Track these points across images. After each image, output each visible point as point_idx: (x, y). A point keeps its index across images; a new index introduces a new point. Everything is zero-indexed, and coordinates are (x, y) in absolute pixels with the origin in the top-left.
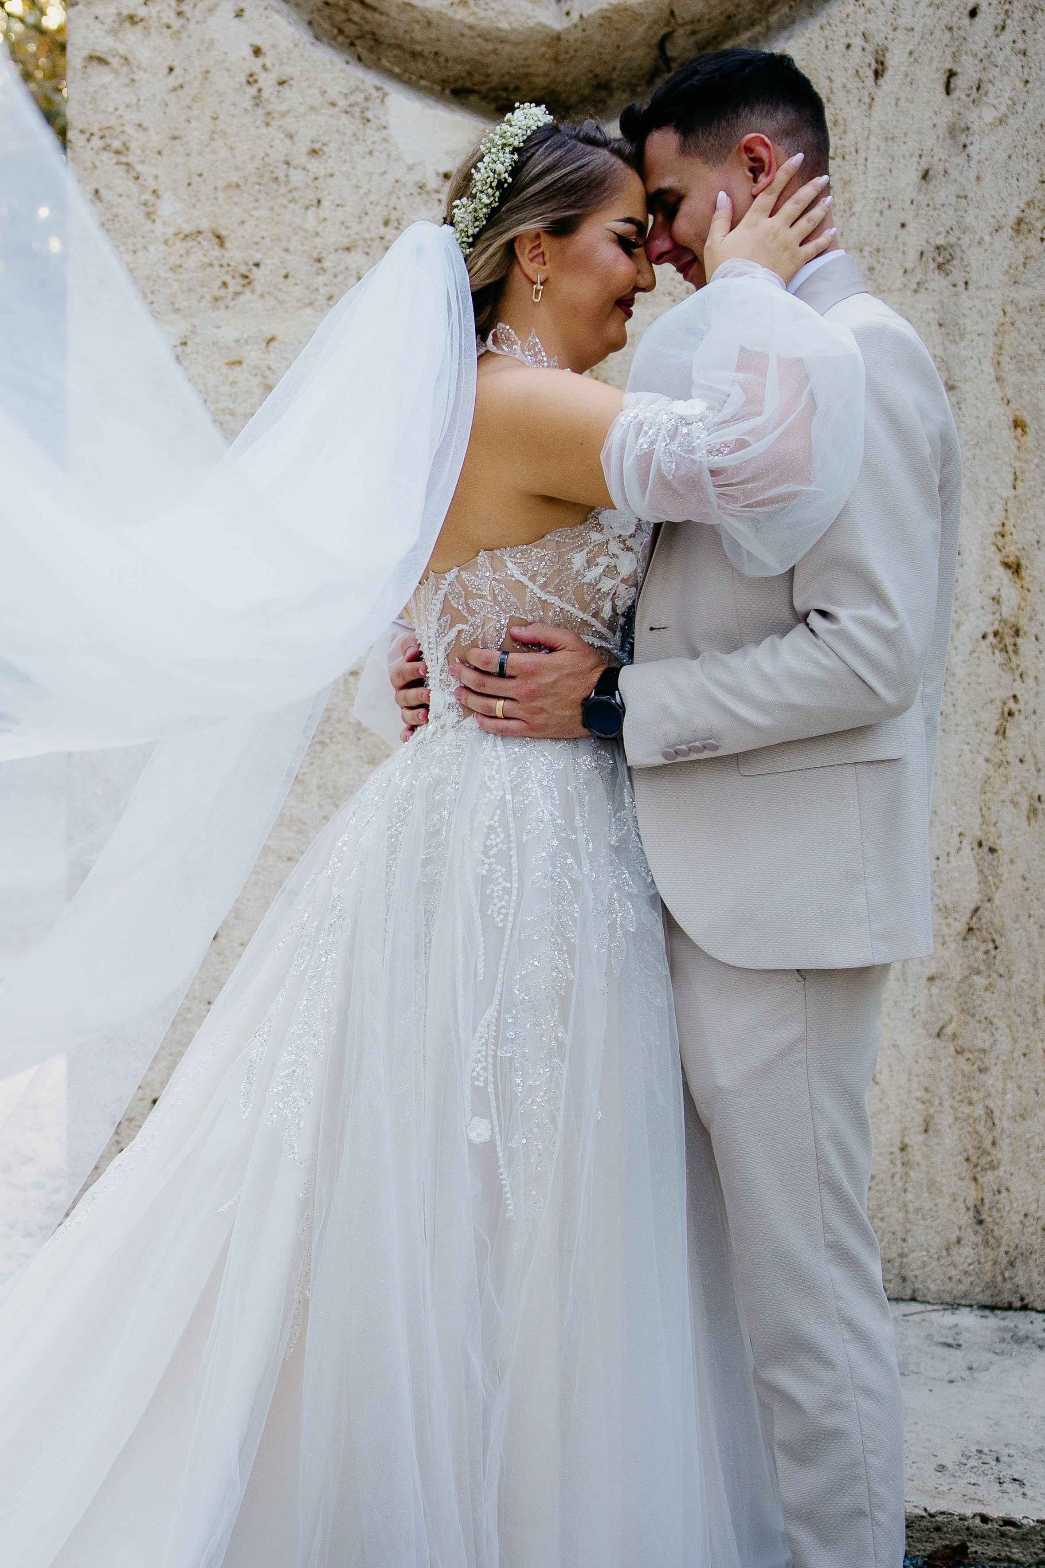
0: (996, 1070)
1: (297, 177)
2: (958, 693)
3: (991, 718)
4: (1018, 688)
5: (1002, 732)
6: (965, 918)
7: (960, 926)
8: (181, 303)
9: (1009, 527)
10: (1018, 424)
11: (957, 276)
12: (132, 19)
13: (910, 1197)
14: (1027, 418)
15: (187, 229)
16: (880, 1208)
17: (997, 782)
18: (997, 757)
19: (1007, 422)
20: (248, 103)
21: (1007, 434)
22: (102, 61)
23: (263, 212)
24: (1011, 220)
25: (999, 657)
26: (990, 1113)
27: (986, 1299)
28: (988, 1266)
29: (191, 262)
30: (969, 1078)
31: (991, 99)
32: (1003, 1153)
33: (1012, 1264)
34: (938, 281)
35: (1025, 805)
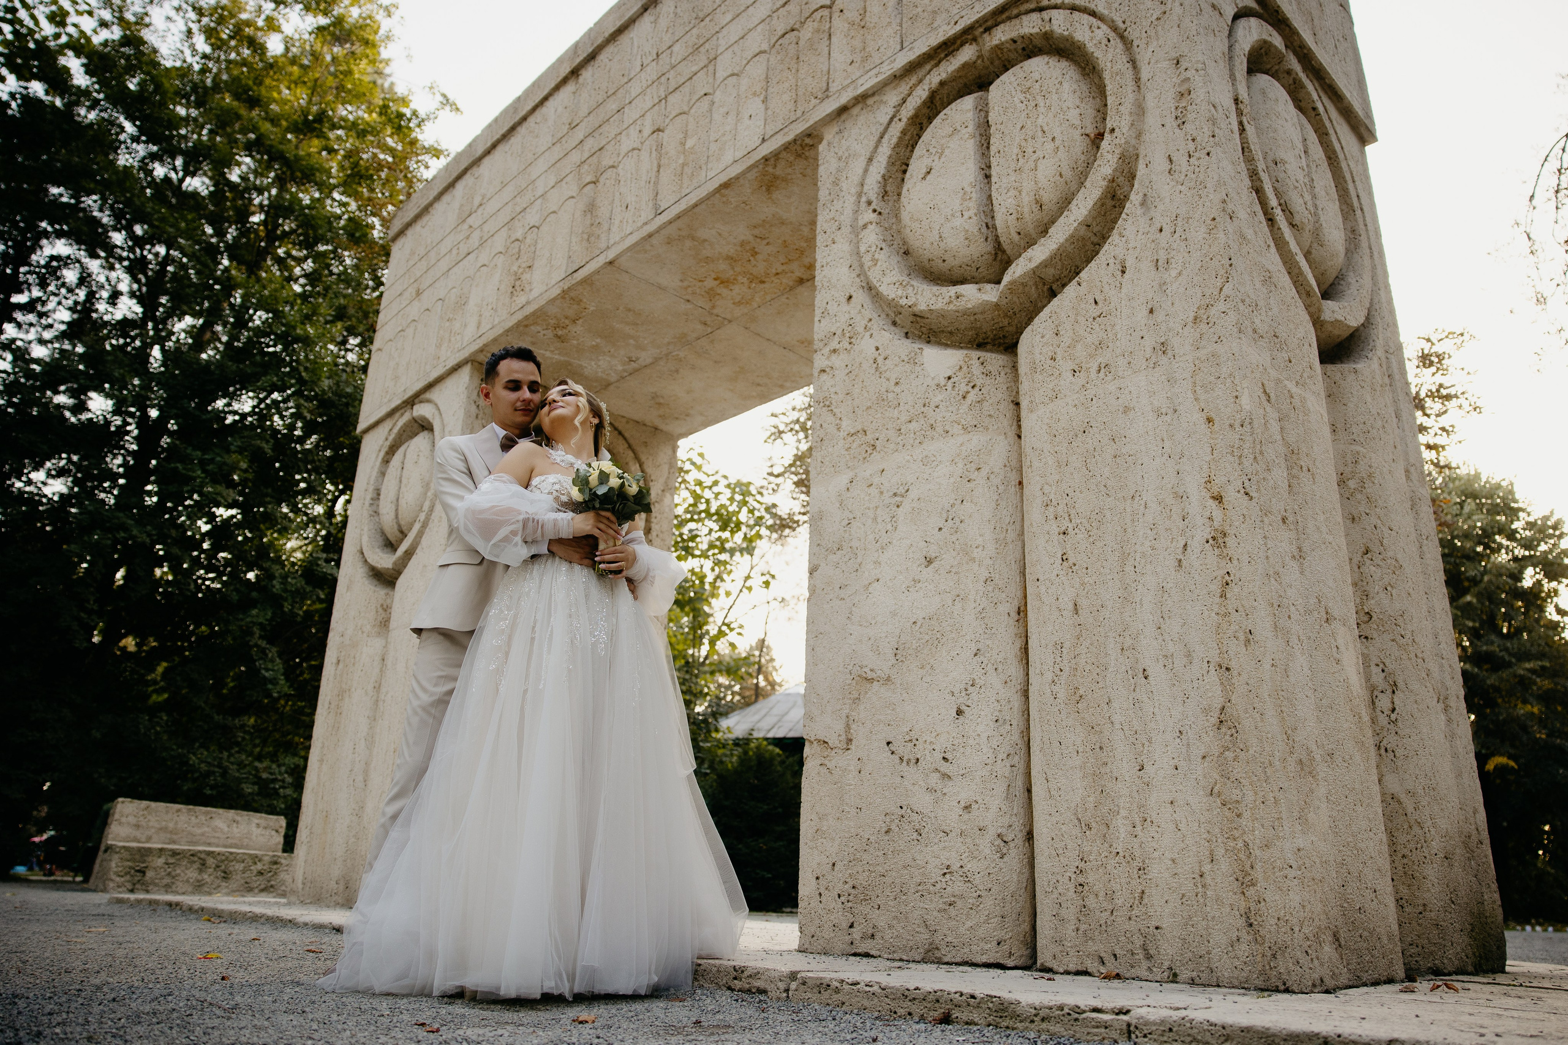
0: (1247, 815)
1: (891, 396)
2: (1196, 577)
3: (1216, 588)
4: (1230, 567)
5: (1223, 595)
6: (1217, 715)
7: (1214, 720)
8: (850, 464)
9: (1213, 477)
10: (1210, 420)
11: (1170, 353)
12: (834, 351)
13: (1208, 909)
14: (1213, 415)
15: (852, 431)
16: (1190, 917)
17: (1225, 626)
18: (1223, 611)
19: (1203, 420)
20: (873, 371)
21: (1203, 427)
22: (824, 371)
23: (879, 415)
24: (1191, 318)
25: (1217, 552)
26: (1246, 845)
27: (1260, 983)
28: (1259, 958)
29: (854, 445)
30: (1232, 822)
31: (1174, 265)
32: (1258, 874)
33: (1274, 956)
34: (1164, 360)
35: (1242, 637)
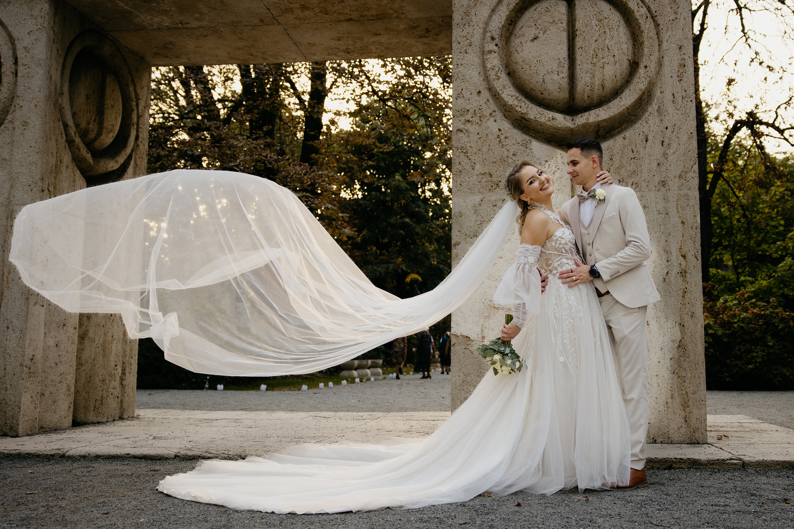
0: (688, 381)
1: (510, 160)
2: (673, 287)
3: (681, 293)
4: (687, 286)
5: (683, 297)
6: (678, 343)
7: (677, 345)
8: (481, 190)
9: (682, 247)
10: (683, 222)
11: (667, 188)
12: (468, 121)
13: (669, 416)
14: (685, 221)
15: (482, 172)
16: (662, 419)
17: (683, 309)
18: (683, 303)
19: (680, 222)
20: (498, 143)
21: (680, 225)
22: (461, 131)
23: (502, 169)
24: (678, 175)
25: (682, 278)
26: (687, 393)
27: (688, 441)
28: (689, 433)
29: (483, 181)
30: (682, 384)
31: (672, 148)
32: (690, 403)
33: (694, 432)
34: (663, 189)
35: (690, 314)
